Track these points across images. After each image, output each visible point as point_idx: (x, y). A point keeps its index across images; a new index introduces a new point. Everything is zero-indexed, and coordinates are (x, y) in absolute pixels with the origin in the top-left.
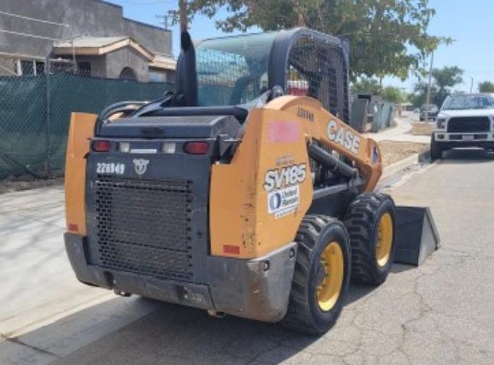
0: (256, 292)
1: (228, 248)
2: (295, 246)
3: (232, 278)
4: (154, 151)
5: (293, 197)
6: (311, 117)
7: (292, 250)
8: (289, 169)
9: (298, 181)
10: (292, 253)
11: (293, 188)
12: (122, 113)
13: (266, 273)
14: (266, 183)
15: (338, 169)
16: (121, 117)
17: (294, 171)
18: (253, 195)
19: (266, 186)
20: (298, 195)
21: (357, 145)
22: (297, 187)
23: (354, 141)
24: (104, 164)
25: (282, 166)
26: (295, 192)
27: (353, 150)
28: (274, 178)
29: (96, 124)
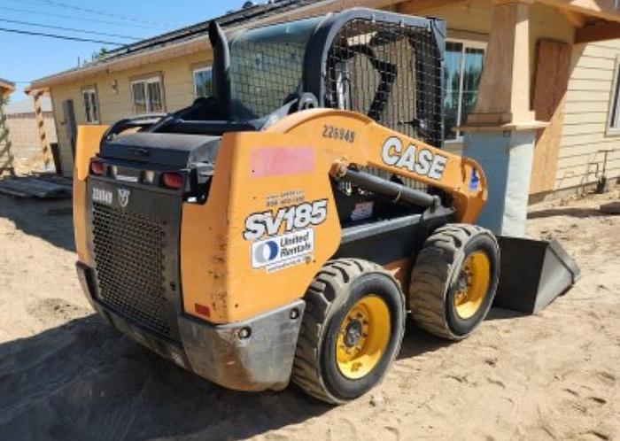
0: (231, 363)
1: (199, 308)
2: (301, 305)
3: (203, 345)
4: (135, 179)
5: (303, 243)
6: (350, 137)
7: (295, 309)
8: (292, 210)
9: (311, 223)
10: (294, 315)
11: (302, 233)
12: (140, 128)
13: (244, 343)
14: (248, 230)
15: (401, 199)
16: (139, 131)
17: (304, 211)
18: (223, 246)
19: (248, 235)
20: (311, 240)
21: (441, 168)
22: (311, 231)
23: (435, 162)
25: (280, 205)
26: (305, 238)
27: (433, 174)
28: (264, 223)
29: (102, 140)
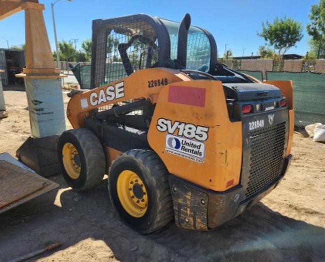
24: (253, 123)
